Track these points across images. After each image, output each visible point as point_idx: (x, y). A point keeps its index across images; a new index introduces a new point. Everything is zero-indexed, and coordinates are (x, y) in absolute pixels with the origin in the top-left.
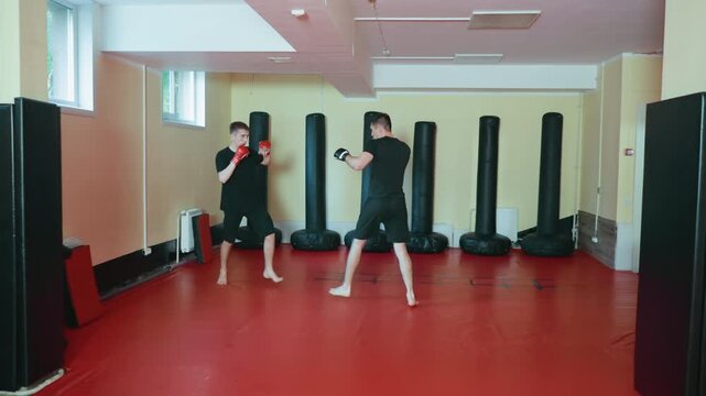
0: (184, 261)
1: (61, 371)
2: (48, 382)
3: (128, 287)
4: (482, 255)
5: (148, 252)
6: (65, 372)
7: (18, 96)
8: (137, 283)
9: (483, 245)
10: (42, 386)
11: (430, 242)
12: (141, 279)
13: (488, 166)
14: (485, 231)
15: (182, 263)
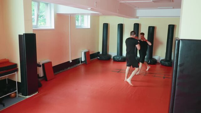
0: (82, 63)
1: (37, 92)
2: (33, 95)
3: (65, 70)
4: (166, 66)
5: (71, 61)
6: (38, 92)
7: (24, 33)
8: (68, 69)
9: (167, 63)
10: (31, 96)
11: (151, 61)
12: (69, 68)
13: (170, 40)
14: (168, 59)
15: (82, 64)
